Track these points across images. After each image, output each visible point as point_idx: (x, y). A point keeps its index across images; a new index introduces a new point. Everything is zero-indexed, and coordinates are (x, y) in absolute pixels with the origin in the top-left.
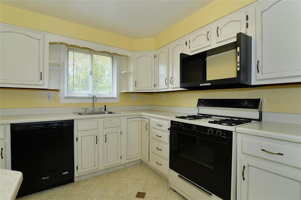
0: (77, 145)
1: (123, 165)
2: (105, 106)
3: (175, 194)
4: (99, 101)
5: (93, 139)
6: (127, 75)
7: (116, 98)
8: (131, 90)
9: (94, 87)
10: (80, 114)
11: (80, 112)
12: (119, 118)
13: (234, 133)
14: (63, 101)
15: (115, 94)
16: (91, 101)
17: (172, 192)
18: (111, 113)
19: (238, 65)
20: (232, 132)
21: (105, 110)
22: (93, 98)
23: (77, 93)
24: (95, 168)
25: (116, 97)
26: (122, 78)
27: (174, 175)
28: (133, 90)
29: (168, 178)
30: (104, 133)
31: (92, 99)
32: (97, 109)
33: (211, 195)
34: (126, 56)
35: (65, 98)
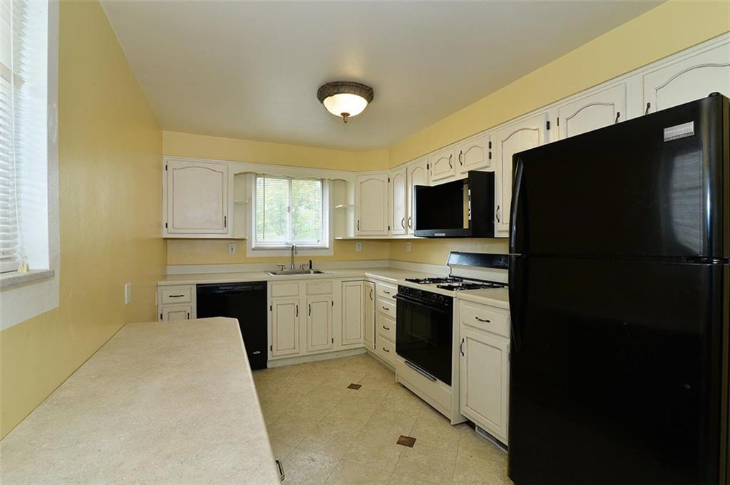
0: (271, 317)
1: (337, 353)
2: (311, 261)
3: (403, 389)
4: (300, 254)
5: (293, 309)
6: (345, 210)
7: (328, 249)
8: (352, 235)
9: (295, 232)
10: (274, 274)
11: (274, 271)
12: (330, 280)
13: (454, 299)
14: (249, 254)
15: (325, 242)
16: (288, 254)
17: (398, 386)
18: (319, 272)
19: (470, 212)
20: (452, 298)
21: (311, 267)
22: (293, 249)
23: (270, 242)
24: (294, 351)
25: (328, 246)
26: (337, 215)
27: (399, 362)
28: (355, 235)
29: (395, 369)
30: (307, 301)
31: (290, 251)
32: (297, 267)
33: (435, 380)
34: (344, 181)
35: (253, 249)
